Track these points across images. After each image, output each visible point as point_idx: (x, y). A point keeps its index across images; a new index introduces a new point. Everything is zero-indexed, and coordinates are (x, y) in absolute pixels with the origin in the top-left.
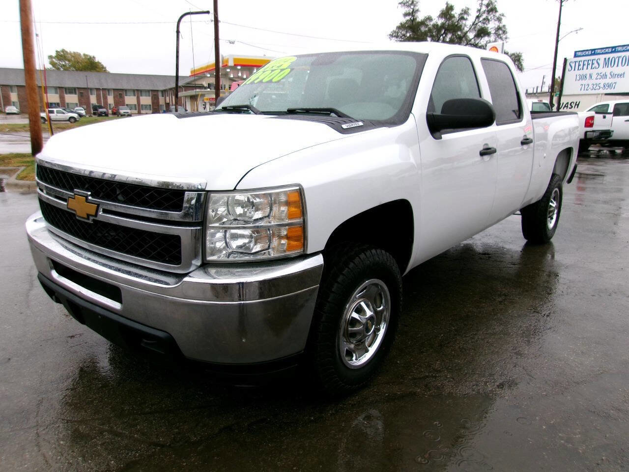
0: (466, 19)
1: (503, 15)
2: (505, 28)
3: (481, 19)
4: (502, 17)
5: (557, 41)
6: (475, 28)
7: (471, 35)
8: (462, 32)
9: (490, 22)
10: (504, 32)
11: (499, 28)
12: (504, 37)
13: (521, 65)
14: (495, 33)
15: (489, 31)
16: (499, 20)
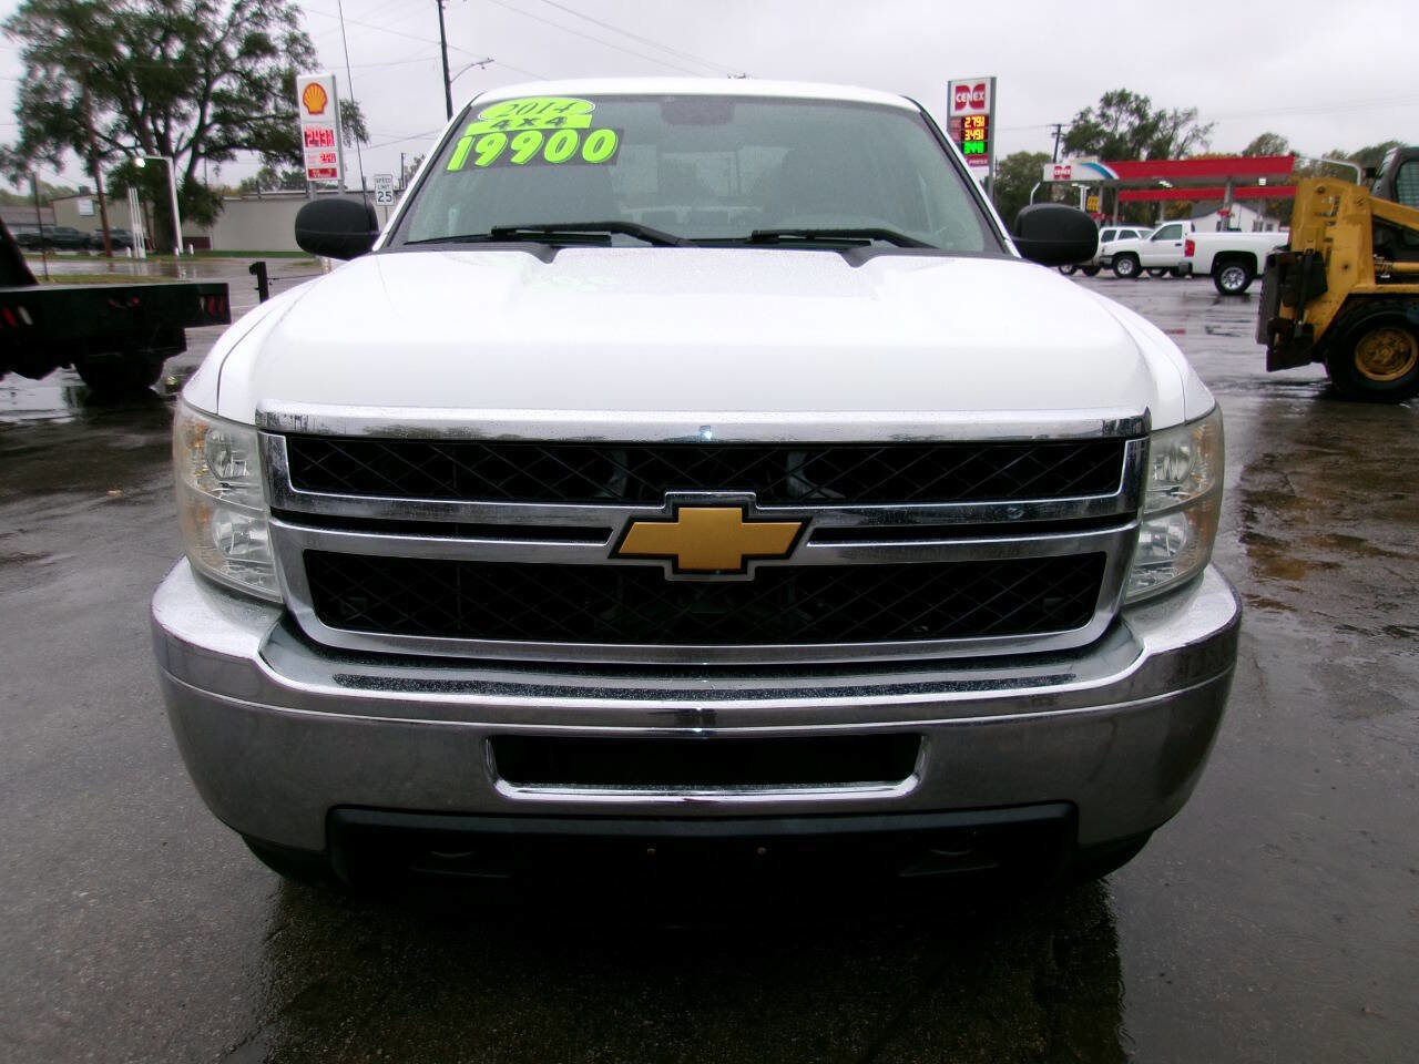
0: (214, 11)
1: (297, 10)
2: (308, 41)
3: (247, 14)
4: (297, 14)
5: (447, 82)
6: (236, 33)
7: (232, 50)
8: (210, 41)
9: (272, 23)
10: (309, 50)
11: (293, 40)
12: (310, 60)
13: (362, 128)
14: (287, 50)
15: (273, 43)
16: (289, 18)
